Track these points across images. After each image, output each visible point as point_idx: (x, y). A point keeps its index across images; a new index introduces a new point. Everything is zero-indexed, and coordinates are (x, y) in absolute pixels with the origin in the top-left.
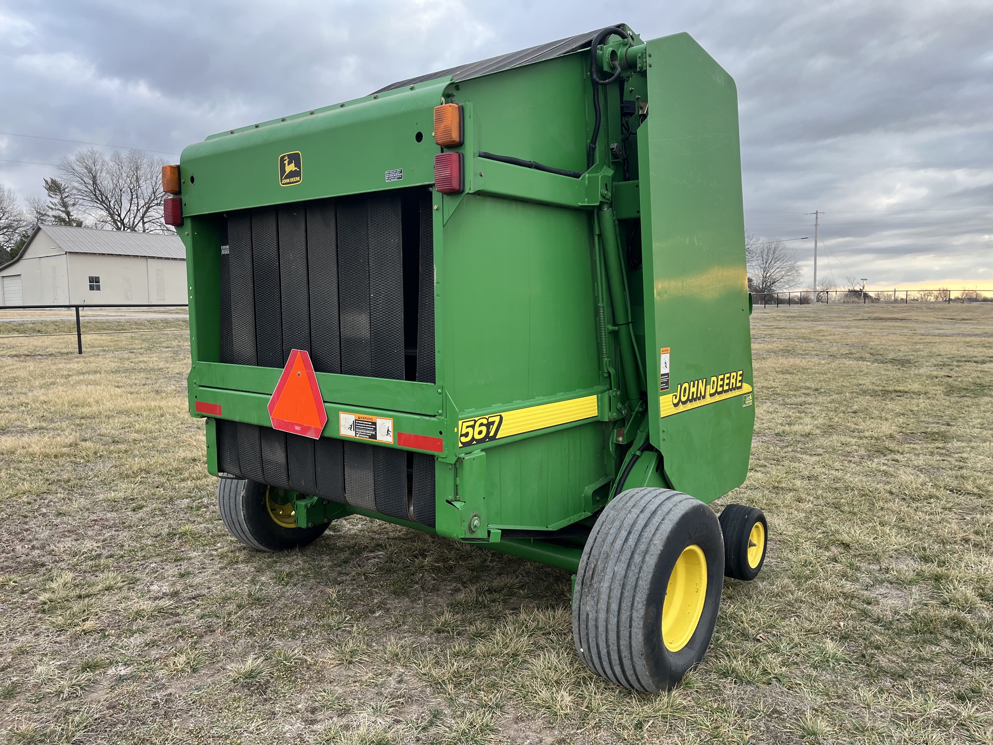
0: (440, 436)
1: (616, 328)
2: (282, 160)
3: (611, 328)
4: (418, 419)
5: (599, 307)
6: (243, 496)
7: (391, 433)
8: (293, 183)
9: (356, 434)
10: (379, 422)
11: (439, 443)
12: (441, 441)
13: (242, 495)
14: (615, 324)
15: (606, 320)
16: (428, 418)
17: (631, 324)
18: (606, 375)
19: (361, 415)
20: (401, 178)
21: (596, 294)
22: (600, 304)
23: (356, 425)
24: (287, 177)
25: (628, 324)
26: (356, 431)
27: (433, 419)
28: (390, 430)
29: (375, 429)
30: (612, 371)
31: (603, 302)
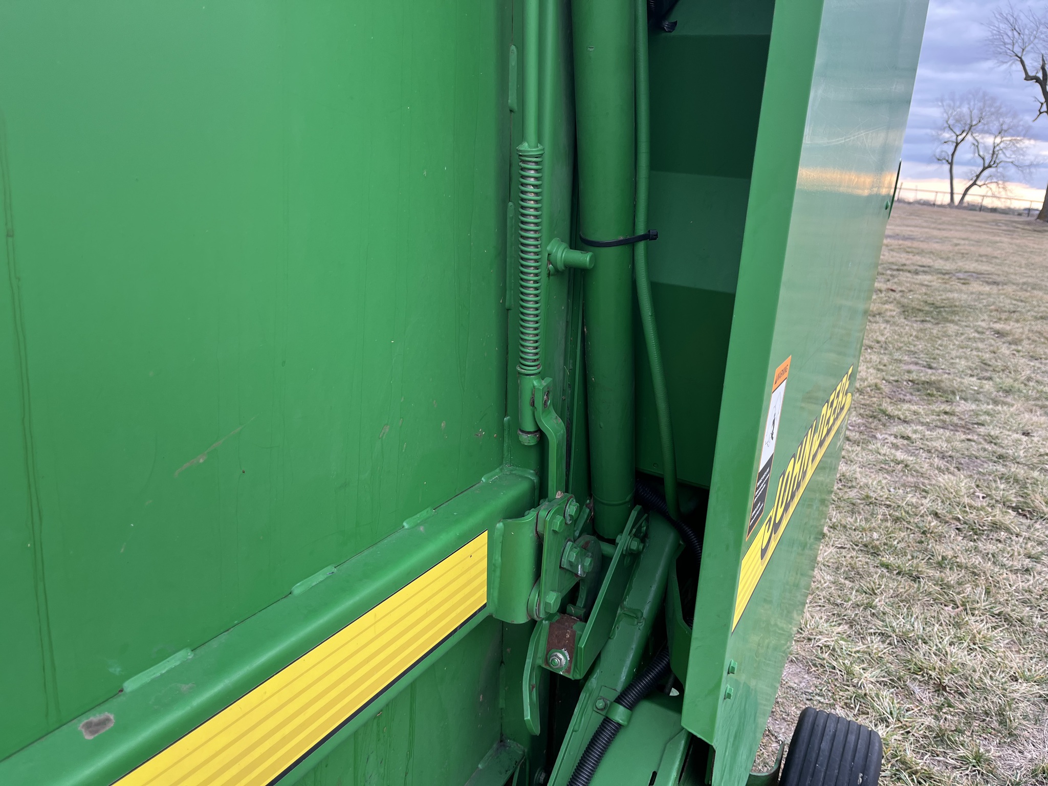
1: (583, 258)
3: (562, 253)
5: (522, 158)
14: (577, 240)
15: (545, 220)
17: (641, 247)
18: (529, 440)
21: (512, 100)
22: (525, 147)
25: (630, 242)
30: (553, 427)
31: (540, 140)
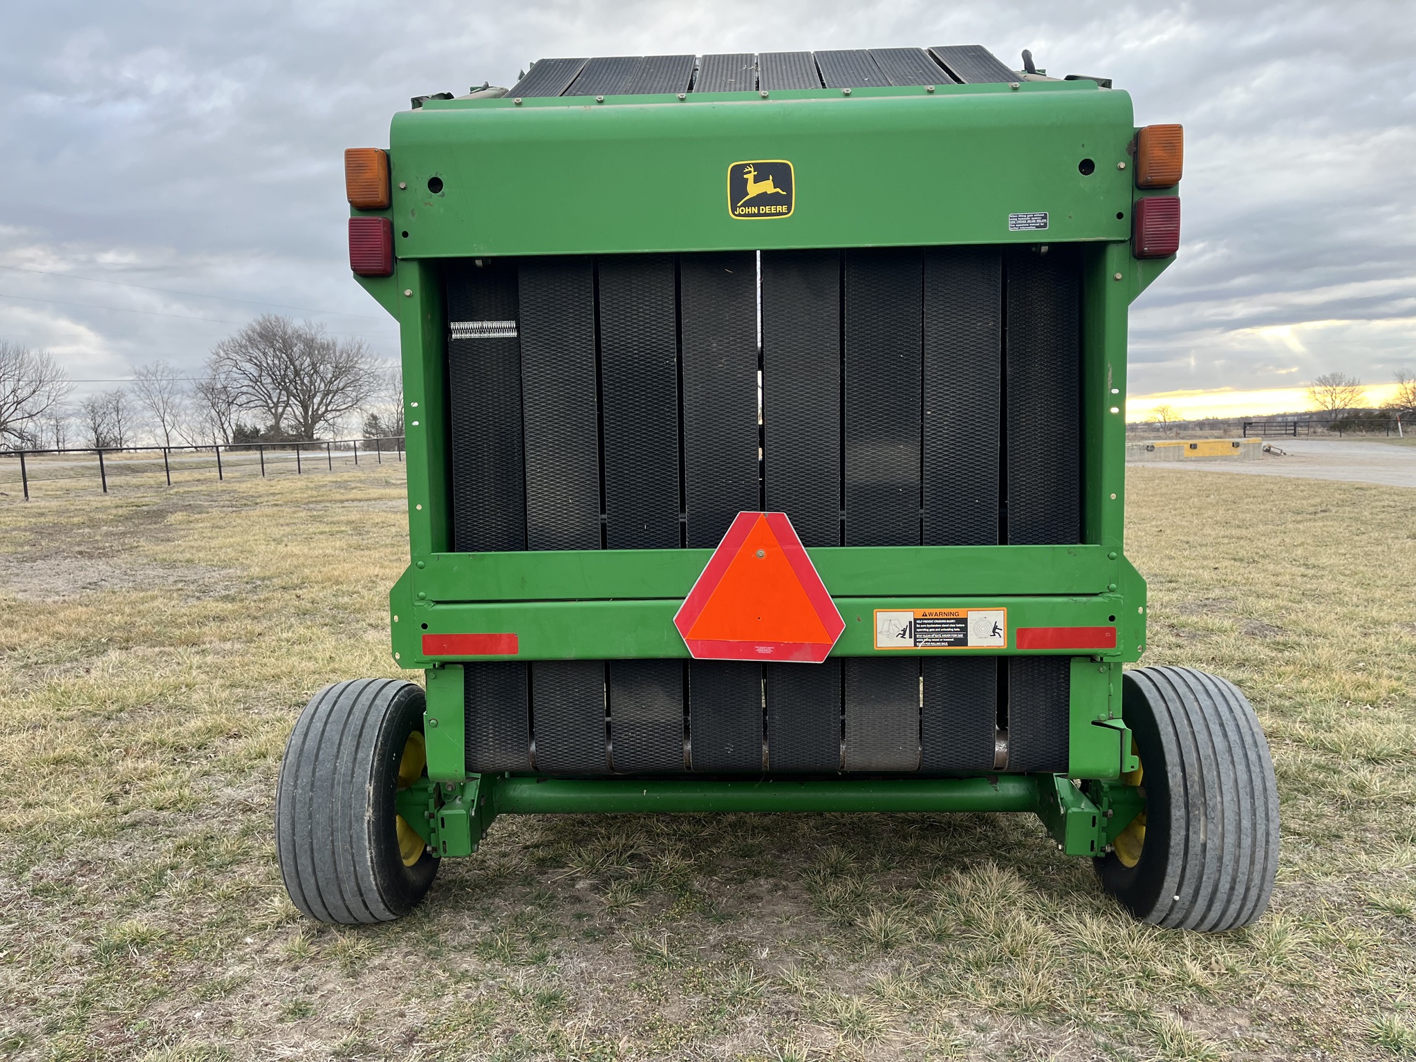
0: (1111, 624)
2: (738, 173)
4: (1065, 603)
6: (369, 821)
7: (1001, 633)
8: (765, 215)
9: (915, 642)
10: (974, 617)
11: (1108, 634)
12: (1112, 631)
13: (366, 818)
16: (1084, 599)
19: (927, 611)
20: (1045, 226)
23: (916, 628)
24: (749, 204)
26: (915, 638)
27: (1094, 599)
28: (1000, 625)
29: (964, 630)
